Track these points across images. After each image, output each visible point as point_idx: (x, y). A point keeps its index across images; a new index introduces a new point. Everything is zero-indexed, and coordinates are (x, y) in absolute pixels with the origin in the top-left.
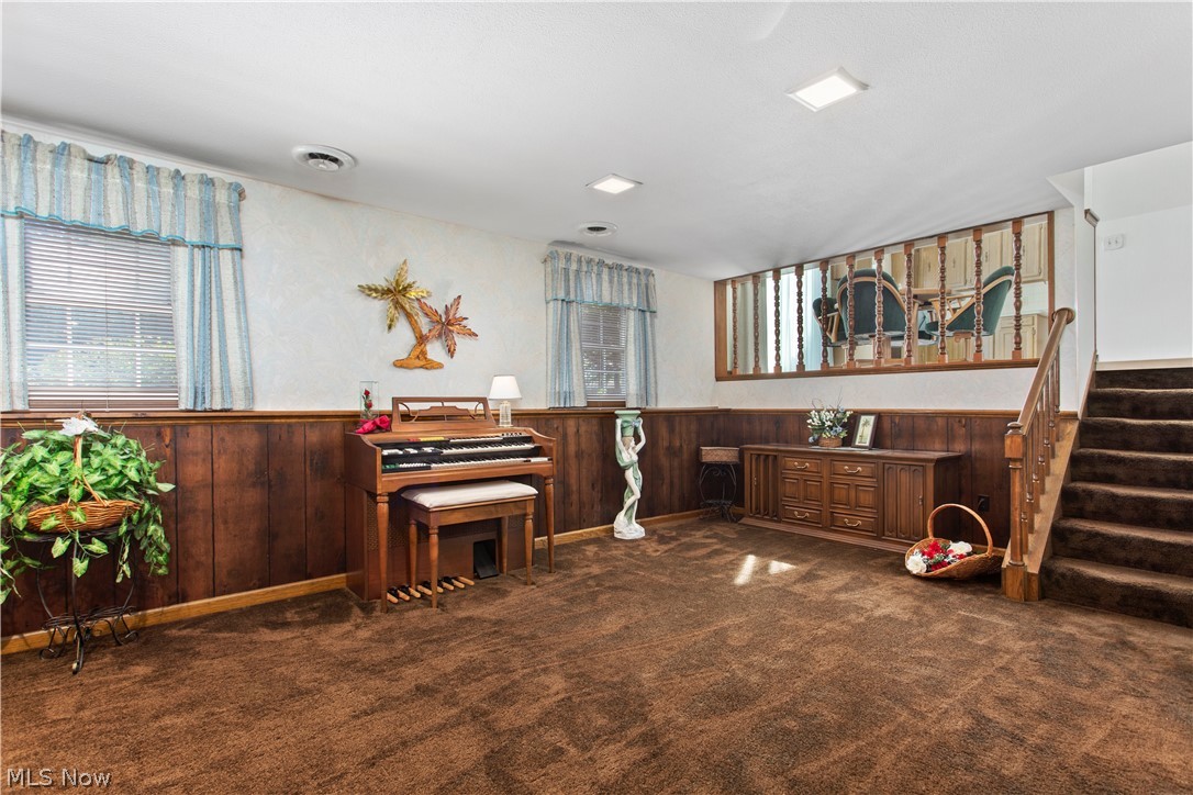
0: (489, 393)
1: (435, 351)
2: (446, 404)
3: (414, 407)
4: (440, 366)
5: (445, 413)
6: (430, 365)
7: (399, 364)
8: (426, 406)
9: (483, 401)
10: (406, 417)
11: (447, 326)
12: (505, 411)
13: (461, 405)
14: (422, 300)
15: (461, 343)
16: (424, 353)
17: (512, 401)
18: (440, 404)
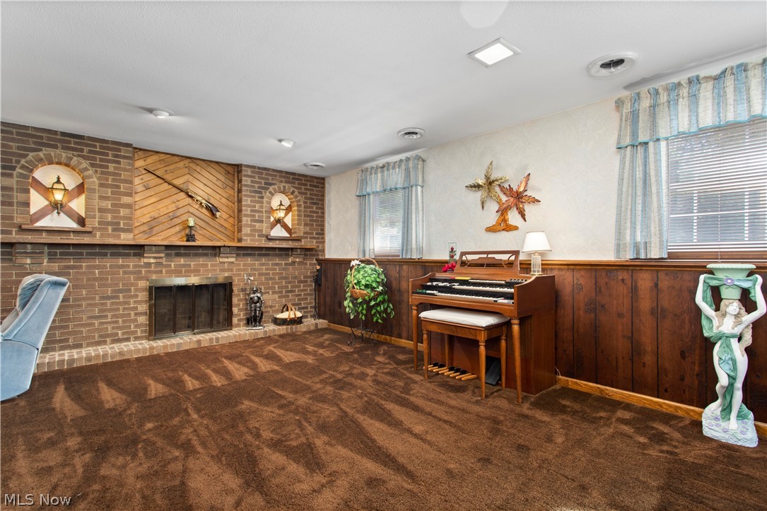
0: (522, 247)
1: (513, 217)
2: (490, 256)
3: (470, 257)
4: (516, 228)
5: (486, 262)
6: (510, 228)
7: (490, 230)
8: (476, 257)
9: (516, 253)
10: (463, 264)
11: (519, 199)
12: (537, 261)
13: (498, 257)
14: (501, 185)
15: (528, 209)
16: (505, 220)
17: (542, 254)
18: (485, 256)
